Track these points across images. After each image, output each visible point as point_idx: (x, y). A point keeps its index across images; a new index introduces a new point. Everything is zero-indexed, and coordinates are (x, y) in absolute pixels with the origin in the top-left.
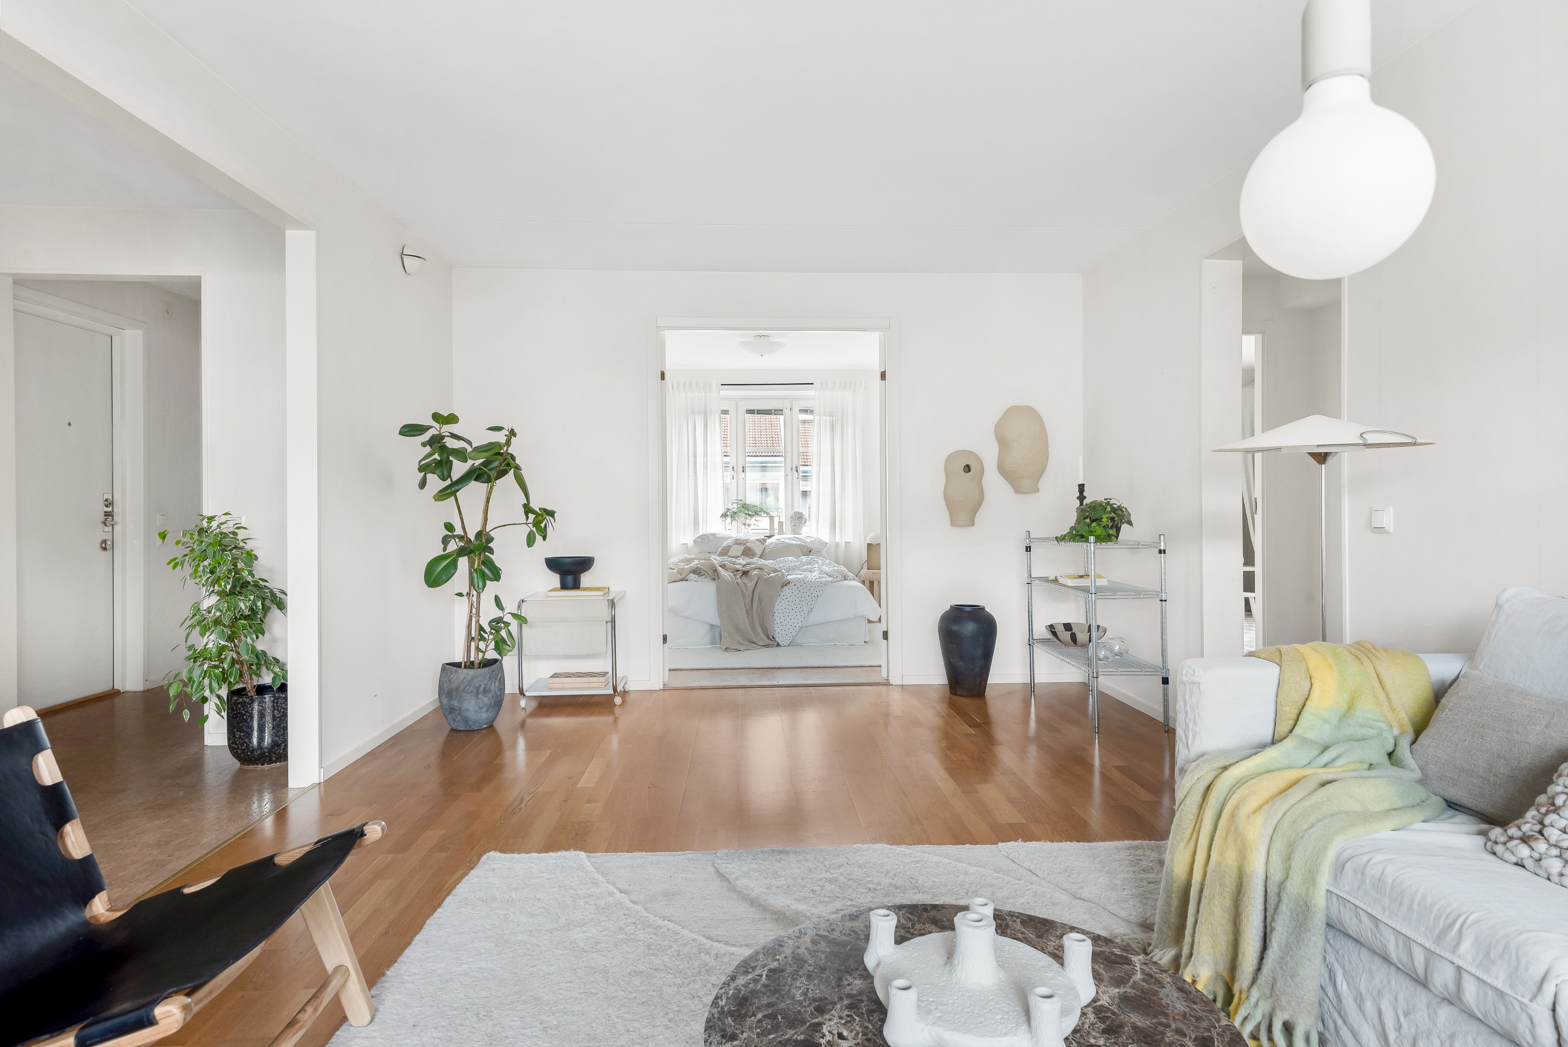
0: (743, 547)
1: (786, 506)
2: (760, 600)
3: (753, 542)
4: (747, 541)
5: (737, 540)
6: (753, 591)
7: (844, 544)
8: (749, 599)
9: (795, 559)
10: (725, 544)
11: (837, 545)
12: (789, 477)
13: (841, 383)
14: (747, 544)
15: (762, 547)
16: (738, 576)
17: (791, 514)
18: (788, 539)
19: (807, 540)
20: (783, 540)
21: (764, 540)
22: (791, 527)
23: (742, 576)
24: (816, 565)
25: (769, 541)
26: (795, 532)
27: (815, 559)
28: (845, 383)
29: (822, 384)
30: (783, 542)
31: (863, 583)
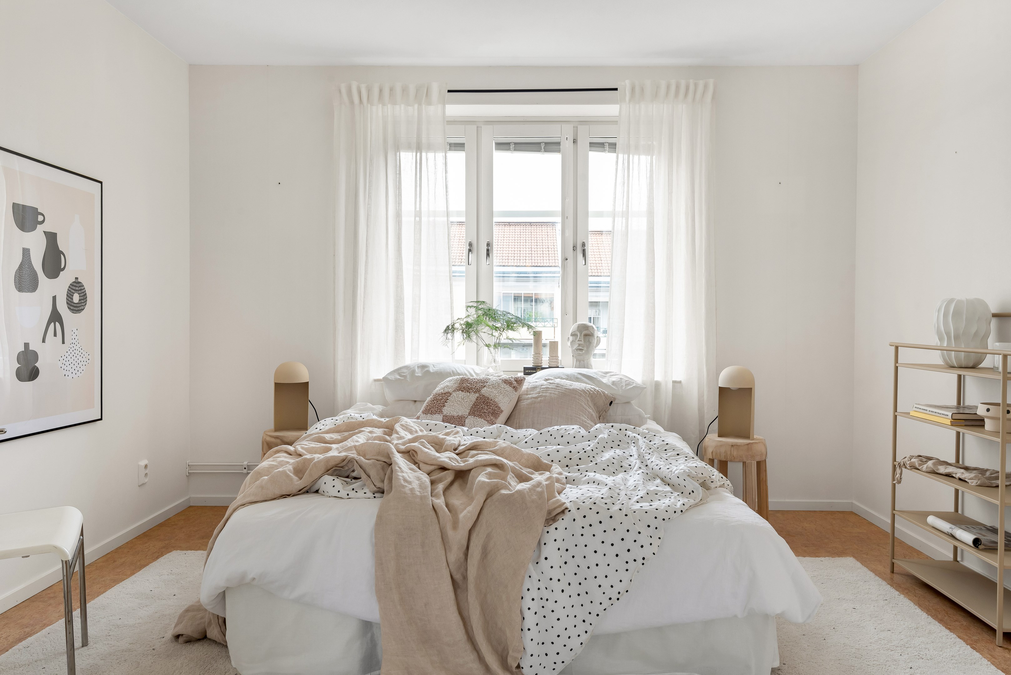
0: (473, 397)
1: (564, 313)
2: (485, 553)
3: (495, 386)
4: (483, 383)
5: (463, 381)
6: (470, 532)
7: (670, 385)
8: (455, 555)
9: (583, 432)
10: (439, 389)
11: (657, 385)
12: (570, 262)
13: (668, 87)
14: (484, 391)
15: (515, 396)
16: (440, 487)
17: (573, 328)
18: (569, 377)
19: (605, 380)
20: (558, 381)
21: (520, 382)
22: (573, 351)
23: (452, 484)
24: (633, 450)
25: (531, 380)
26: (582, 362)
27: (629, 433)
28: (678, 87)
29: (633, 90)
30: (558, 385)
31: (711, 462)
